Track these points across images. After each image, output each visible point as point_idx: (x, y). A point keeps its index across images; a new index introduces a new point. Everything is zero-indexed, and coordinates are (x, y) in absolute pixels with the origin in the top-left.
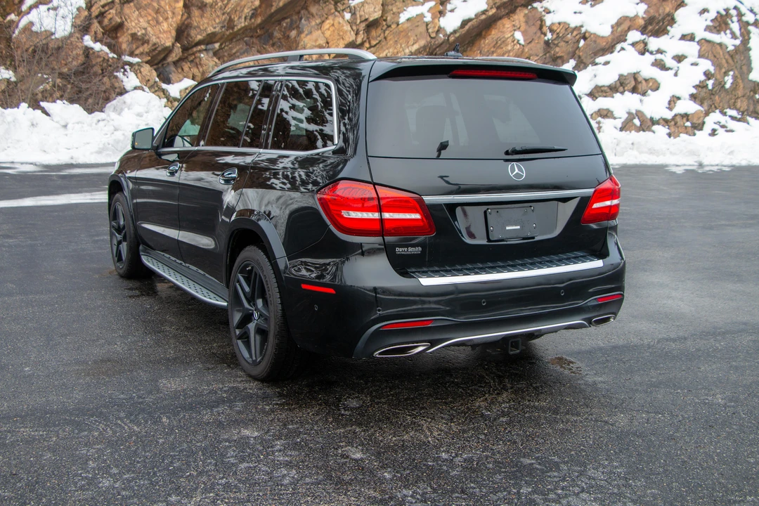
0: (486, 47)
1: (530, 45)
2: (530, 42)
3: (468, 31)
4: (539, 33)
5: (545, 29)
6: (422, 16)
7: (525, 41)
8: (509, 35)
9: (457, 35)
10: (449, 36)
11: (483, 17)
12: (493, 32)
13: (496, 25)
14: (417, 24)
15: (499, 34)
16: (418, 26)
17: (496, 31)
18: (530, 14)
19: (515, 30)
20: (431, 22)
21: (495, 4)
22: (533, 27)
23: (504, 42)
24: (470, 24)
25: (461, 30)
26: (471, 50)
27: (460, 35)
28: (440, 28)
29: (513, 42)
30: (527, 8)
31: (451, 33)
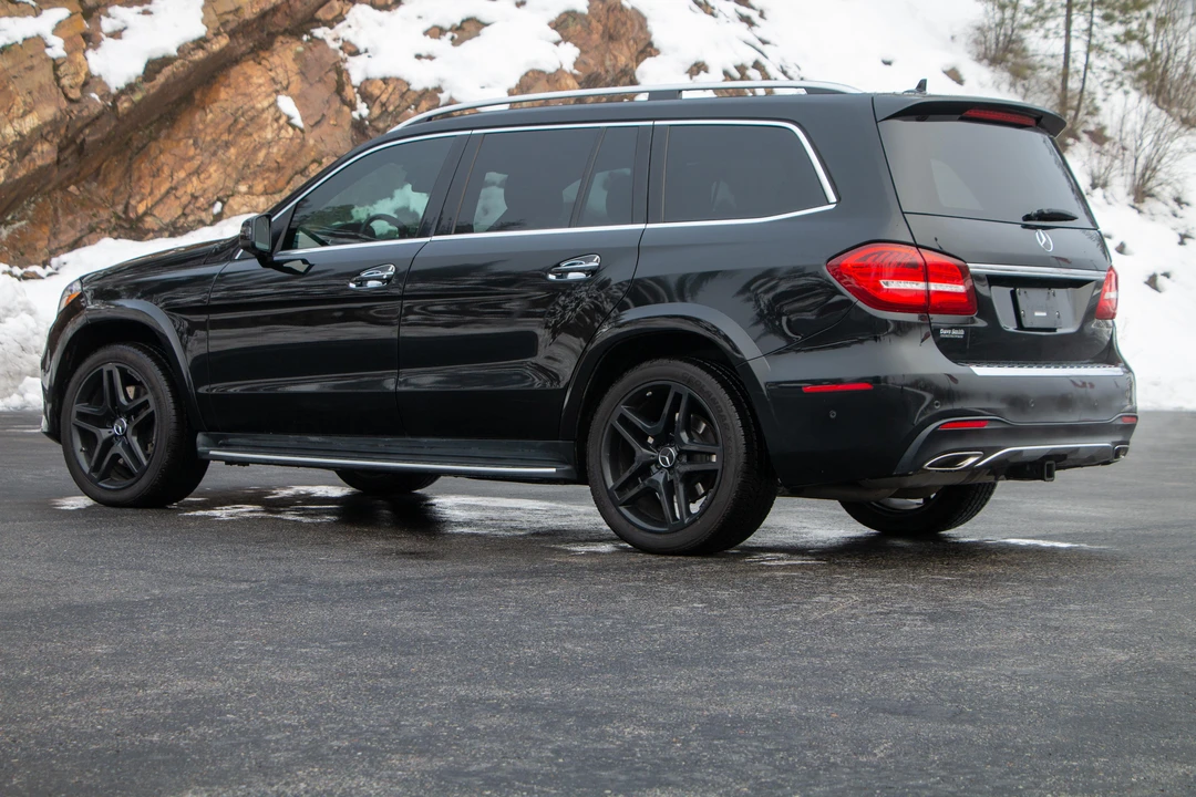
0: (209, 130)
1: (317, 131)
2: (317, 123)
3: (165, 86)
4: (337, 103)
5: (350, 93)
6: (37, 42)
7: (304, 119)
8: (266, 104)
9: (138, 97)
10: (116, 98)
11: (200, 55)
12: (223, 95)
13: (227, 77)
14: (28, 63)
15: (240, 101)
16: (31, 68)
17: (232, 91)
18: (309, 54)
19: (277, 92)
20: (65, 60)
21: (224, 24)
22: (319, 85)
23: (252, 119)
24: (167, 71)
25: (147, 86)
26: (168, 137)
27: (144, 98)
28: (89, 76)
29: (277, 120)
30: (300, 39)
31: (122, 92)
